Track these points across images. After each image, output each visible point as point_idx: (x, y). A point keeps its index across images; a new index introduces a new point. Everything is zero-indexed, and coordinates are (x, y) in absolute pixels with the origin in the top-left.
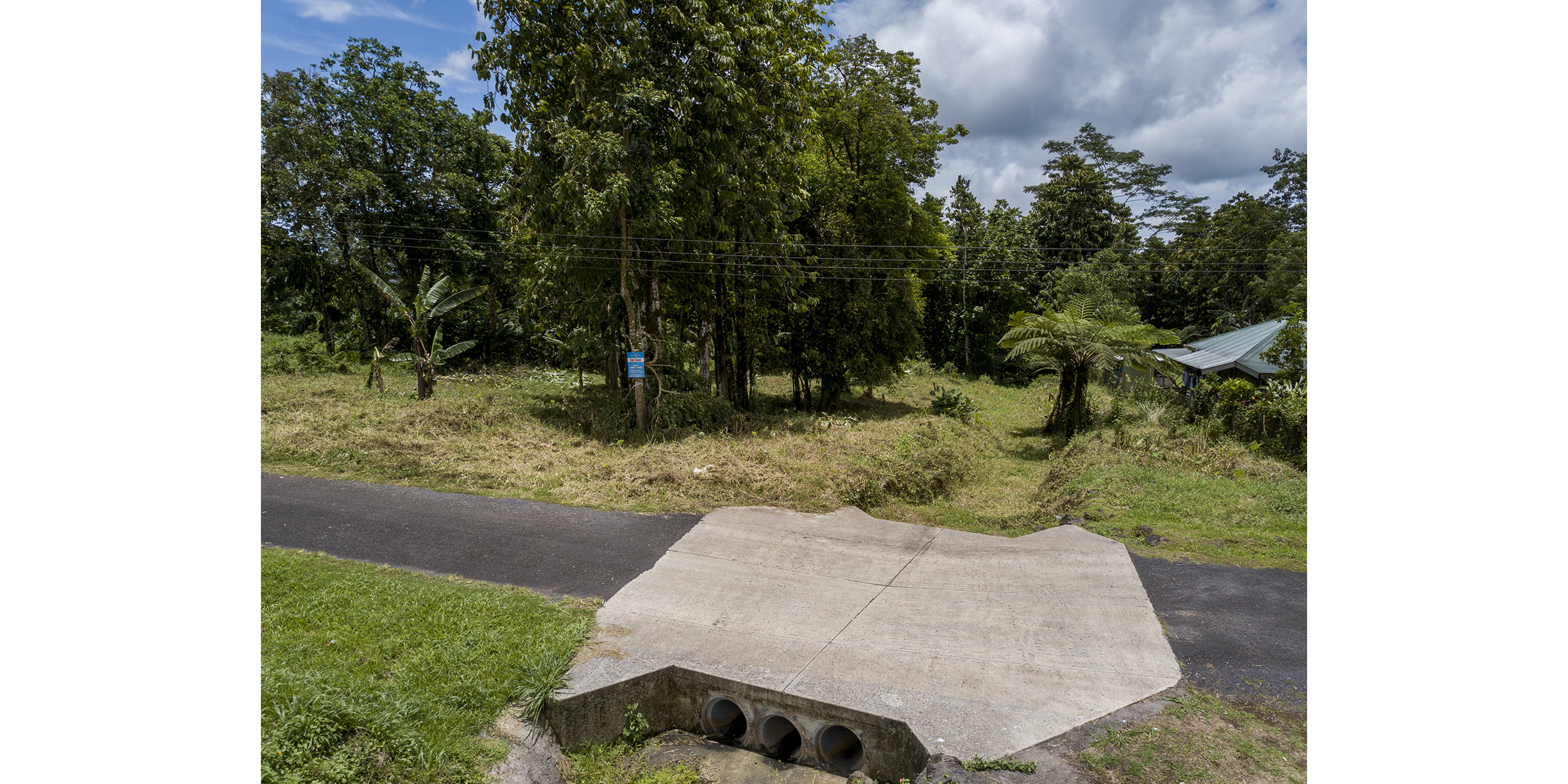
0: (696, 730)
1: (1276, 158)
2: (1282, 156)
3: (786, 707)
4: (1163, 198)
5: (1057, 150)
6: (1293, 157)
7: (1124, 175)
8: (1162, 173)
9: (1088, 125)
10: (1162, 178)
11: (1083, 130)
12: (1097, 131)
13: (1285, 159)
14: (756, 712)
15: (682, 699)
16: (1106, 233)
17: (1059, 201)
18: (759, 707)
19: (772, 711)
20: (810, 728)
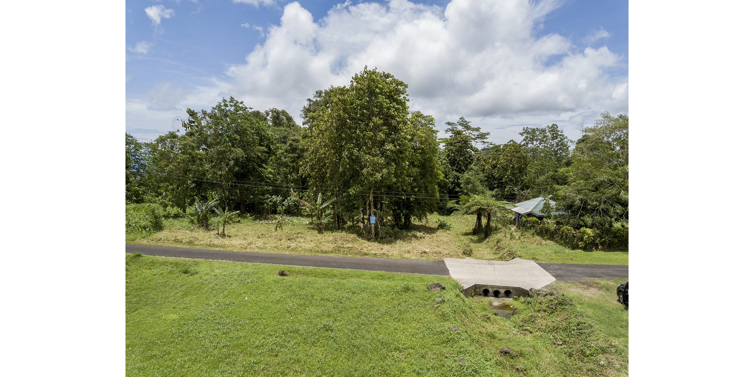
0: (480, 295)
1: (524, 129)
2: (525, 129)
3: (498, 288)
4: (488, 144)
5: (450, 125)
6: (529, 130)
7: (474, 135)
8: (487, 135)
9: (463, 117)
10: (487, 136)
11: (460, 119)
12: (465, 120)
13: (526, 130)
14: (492, 290)
15: (477, 290)
16: (471, 158)
17: (454, 146)
18: (493, 289)
19: (495, 289)
20: (502, 291)
